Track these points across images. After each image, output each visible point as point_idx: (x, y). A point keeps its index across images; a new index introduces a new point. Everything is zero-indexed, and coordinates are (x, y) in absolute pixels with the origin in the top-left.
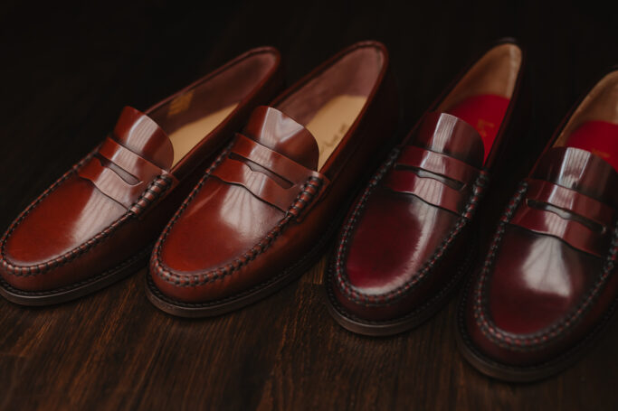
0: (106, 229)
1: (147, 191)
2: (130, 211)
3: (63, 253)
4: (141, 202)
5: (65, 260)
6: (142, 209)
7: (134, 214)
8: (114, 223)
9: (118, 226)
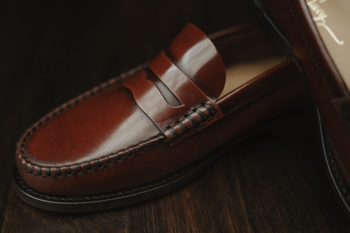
0: (131, 147)
1: (186, 116)
2: (162, 134)
3: (78, 161)
4: (177, 127)
5: (79, 170)
6: (177, 134)
7: (165, 137)
8: (142, 142)
9: (144, 147)
